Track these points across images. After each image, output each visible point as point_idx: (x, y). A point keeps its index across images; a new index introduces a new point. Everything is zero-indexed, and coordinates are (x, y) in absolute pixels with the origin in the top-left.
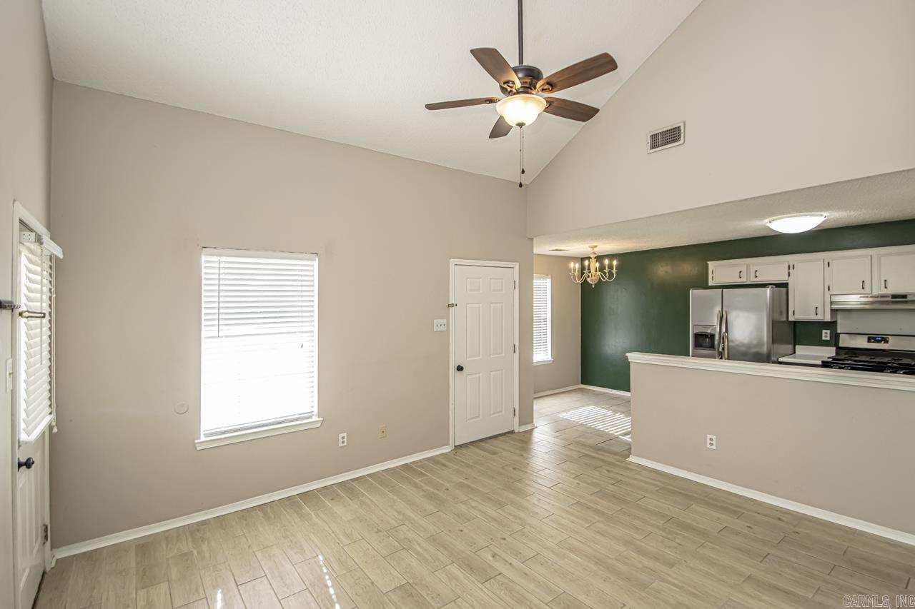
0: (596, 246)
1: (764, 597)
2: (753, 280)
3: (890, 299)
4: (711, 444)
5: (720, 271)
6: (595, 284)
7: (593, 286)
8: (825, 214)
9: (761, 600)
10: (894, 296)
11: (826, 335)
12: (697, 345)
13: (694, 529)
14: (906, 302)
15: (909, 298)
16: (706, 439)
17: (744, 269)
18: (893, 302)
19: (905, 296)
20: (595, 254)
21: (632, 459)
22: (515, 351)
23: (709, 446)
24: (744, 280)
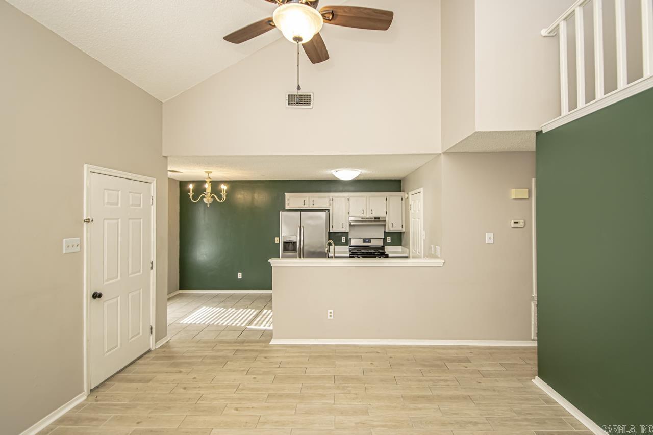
0: (211, 172)
1: (420, 406)
2: (312, 207)
3: (373, 219)
4: (330, 316)
5: (293, 200)
6: (210, 204)
7: (208, 206)
8: (360, 171)
9: (420, 409)
10: (375, 218)
11: (344, 239)
12: (285, 249)
13: (352, 379)
14: (379, 221)
15: (381, 219)
16: (327, 313)
17: (306, 199)
18: (375, 221)
19: (379, 218)
20: (210, 178)
21: (273, 342)
22: (152, 268)
23: (329, 317)
24: (306, 207)
